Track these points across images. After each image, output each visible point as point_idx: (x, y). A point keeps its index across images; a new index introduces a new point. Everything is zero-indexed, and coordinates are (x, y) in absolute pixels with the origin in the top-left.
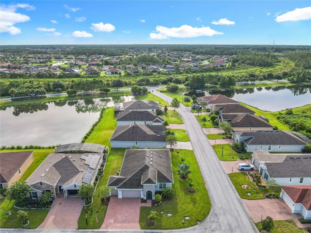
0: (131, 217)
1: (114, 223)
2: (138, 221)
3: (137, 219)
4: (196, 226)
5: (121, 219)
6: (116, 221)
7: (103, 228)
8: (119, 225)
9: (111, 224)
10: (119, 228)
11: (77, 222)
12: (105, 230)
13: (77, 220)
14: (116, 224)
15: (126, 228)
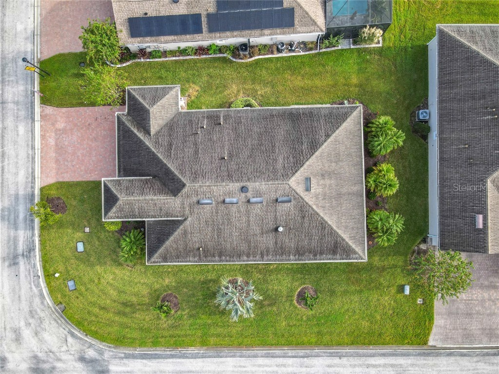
0: (74, 163)
1: (57, 130)
2: (61, 180)
3: (67, 178)
4: (48, 300)
5: (66, 143)
6: (60, 133)
7: (43, 110)
8: (52, 142)
9: (53, 124)
10: (42, 144)
11: (57, 53)
12: (37, 117)
13: (62, 52)
14: (53, 134)
15: (42, 157)
